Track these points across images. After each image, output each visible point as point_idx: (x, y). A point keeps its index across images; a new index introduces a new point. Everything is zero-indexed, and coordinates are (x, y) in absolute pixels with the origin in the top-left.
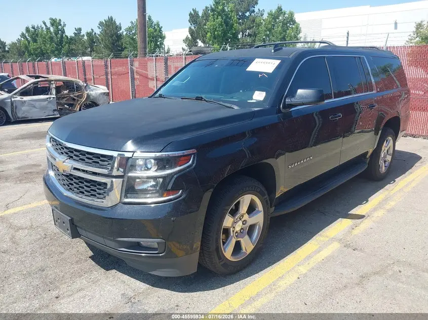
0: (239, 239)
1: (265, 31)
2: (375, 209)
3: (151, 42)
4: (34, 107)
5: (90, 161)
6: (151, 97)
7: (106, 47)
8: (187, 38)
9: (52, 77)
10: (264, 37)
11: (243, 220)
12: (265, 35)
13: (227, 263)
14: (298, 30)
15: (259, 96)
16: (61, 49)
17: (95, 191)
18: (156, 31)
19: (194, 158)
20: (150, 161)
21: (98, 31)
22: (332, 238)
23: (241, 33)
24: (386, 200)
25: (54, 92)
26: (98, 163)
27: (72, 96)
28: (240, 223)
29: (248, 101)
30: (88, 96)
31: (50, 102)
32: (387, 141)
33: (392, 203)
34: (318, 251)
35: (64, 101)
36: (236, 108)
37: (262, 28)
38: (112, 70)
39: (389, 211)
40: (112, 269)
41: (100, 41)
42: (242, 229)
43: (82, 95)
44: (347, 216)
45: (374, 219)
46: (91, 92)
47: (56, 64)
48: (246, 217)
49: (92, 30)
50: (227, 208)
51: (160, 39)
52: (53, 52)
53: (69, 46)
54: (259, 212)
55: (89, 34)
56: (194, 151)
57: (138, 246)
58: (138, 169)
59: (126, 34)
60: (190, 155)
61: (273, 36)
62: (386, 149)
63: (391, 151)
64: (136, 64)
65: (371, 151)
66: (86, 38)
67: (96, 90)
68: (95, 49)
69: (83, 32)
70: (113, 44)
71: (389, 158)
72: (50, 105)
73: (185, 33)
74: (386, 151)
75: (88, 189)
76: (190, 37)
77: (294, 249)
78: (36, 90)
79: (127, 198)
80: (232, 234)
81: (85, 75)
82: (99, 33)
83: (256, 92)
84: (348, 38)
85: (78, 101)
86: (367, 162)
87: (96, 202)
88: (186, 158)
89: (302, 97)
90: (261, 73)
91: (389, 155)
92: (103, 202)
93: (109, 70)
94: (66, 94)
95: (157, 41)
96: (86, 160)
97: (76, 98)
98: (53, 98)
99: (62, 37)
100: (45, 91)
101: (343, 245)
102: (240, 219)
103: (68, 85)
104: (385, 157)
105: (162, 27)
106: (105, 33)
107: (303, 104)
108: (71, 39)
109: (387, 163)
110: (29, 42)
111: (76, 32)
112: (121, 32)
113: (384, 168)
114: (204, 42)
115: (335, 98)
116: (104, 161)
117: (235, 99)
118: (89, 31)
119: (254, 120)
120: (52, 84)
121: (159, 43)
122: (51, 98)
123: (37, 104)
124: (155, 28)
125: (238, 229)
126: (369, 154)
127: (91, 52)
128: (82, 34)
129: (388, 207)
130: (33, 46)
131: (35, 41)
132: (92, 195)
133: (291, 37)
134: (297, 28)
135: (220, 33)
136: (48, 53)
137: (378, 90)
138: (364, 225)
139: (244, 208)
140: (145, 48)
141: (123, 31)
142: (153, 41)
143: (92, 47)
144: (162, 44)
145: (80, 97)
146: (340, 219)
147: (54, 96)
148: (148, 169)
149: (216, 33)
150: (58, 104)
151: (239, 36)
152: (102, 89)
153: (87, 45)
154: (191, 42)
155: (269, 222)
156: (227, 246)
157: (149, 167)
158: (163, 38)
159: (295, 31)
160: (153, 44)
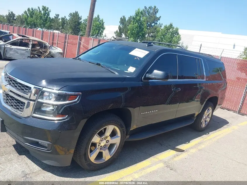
0: (101, 151)
1: (161, 36)
2: (192, 148)
3: (96, 30)
4: (17, 53)
5: (20, 88)
6: (74, 59)
7: (71, 27)
8: (117, 31)
9: (31, 38)
10: (160, 39)
11: (107, 140)
12: (160, 38)
13: (90, 164)
14: (179, 39)
15: (132, 70)
16: (45, 24)
17: (19, 106)
18: (100, 24)
19: (79, 98)
20: (52, 94)
21: (68, 18)
22: (161, 160)
23: (147, 34)
24: (200, 144)
25: (30, 46)
26: (23, 90)
27: (41, 50)
28: (105, 141)
29: (125, 71)
30: (50, 52)
31: (27, 52)
32: (208, 109)
33: (203, 146)
34: (149, 167)
35: (35, 52)
36: (117, 73)
37: (160, 34)
38: (69, 41)
39: (199, 150)
40: (23, 155)
41: (68, 23)
42: (105, 145)
43: (47, 51)
44: (174, 149)
45: (189, 153)
46: (52, 51)
47: (39, 31)
48: (109, 138)
49: (65, 17)
50: (96, 131)
51: (102, 29)
52: (40, 25)
53: (50, 23)
54: (118, 137)
55: (63, 19)
56: (81, 93)
57: (37, 144)
58: (45, 98)
59: (84, 22)
60: (77, 95)
61: (165, 39)
62: (207, 114)
63: (210, 116)
64: (83, 40)
65: (197, 114)
66: (60, 20)
67: (55, 50)
68: (64, 28)
69: (60, 17)
70: (75, 27)
71: (208, 120)
72: (26, 53)
73: (116, 29)
74: (207, 115)
75: (16, 104)
76: (119, 31)
77: (136, 163)
78: (21, 43)
79: (35, 114)
80: (97, 147)
81: (53, 41)
82: (68, 19)
83: (131, 67)
84: (201, 47)
85: (43, 54)
86: (195, 119)
87: (18, 113)
88: (74, 96)
89: (156, 75)
90: (136, 57)
91: (209, 118)
92: (21, 113)
93: (67, 40)
94: (38, 49)
95: (100, 30)
96: (18, 87)
97: (43, 52)
98: (29, 50)
99: (47, 17)
100: (26, 45)
101: (165, 165)
102: (105, 139)
103: (40, 44)
104: (206, 118)
105: (104, 23)
106: (71, 20)
107: (155, 79)
108: (52, 19)
109: (207, 122)
110: (28, 17)
111: (56, 16)
112: (81, 21)
113: (204, 125)
114: (126, 35)
115: (178, 79)
116: (27, 90)
117: (118, 69)
118: (63, 17)
119: (124, 82)
120: (31, 42)
121: (101, 31)
122: (28, 49)
123: (19, 51)
124: (100, 22)
125: (102, 144)
126: (196, 115)
127: (62, 28)
128: (59, 18)
129: (200, 148)
130: (30, 19)
131: (32, 17)
132: (17, 108)
133: (175, 41)
134: (179, 37)
135: (136, 32)
136: (37, 25)
137: (207, 79)
138: (183, 155)
139: (108, 133)
140: (90, 32)
141: (82, 21)
142: (98, 30)
143: (63, 26)
144: (102, 32)
145: (45, 52)
146: (170, 150)
147: (30, 49)
148: (50, 99)
149: (133, 31)
150: (32, 54)
151: (146, 35)
152: (60, 50)
153: (60, 24)
154: (119, 34)
155: (123, 144)
156: (92, 154)
157: (51, 98)
158: (104, 29)
159: (178, 39)
160: (97, 31)
